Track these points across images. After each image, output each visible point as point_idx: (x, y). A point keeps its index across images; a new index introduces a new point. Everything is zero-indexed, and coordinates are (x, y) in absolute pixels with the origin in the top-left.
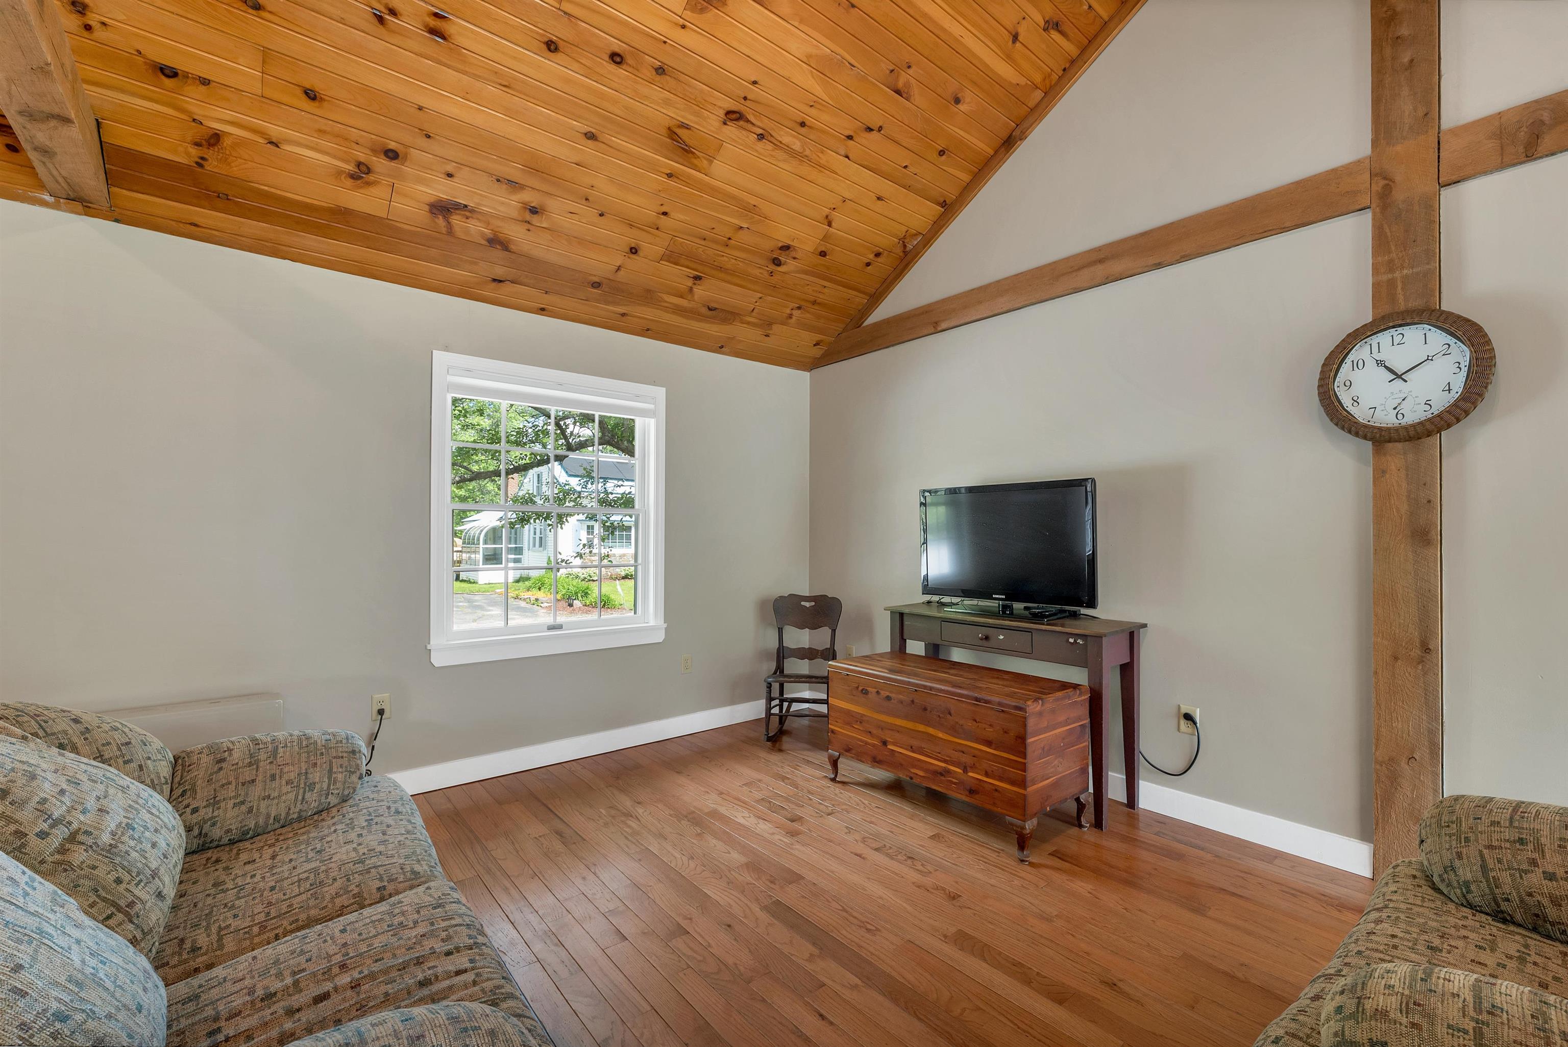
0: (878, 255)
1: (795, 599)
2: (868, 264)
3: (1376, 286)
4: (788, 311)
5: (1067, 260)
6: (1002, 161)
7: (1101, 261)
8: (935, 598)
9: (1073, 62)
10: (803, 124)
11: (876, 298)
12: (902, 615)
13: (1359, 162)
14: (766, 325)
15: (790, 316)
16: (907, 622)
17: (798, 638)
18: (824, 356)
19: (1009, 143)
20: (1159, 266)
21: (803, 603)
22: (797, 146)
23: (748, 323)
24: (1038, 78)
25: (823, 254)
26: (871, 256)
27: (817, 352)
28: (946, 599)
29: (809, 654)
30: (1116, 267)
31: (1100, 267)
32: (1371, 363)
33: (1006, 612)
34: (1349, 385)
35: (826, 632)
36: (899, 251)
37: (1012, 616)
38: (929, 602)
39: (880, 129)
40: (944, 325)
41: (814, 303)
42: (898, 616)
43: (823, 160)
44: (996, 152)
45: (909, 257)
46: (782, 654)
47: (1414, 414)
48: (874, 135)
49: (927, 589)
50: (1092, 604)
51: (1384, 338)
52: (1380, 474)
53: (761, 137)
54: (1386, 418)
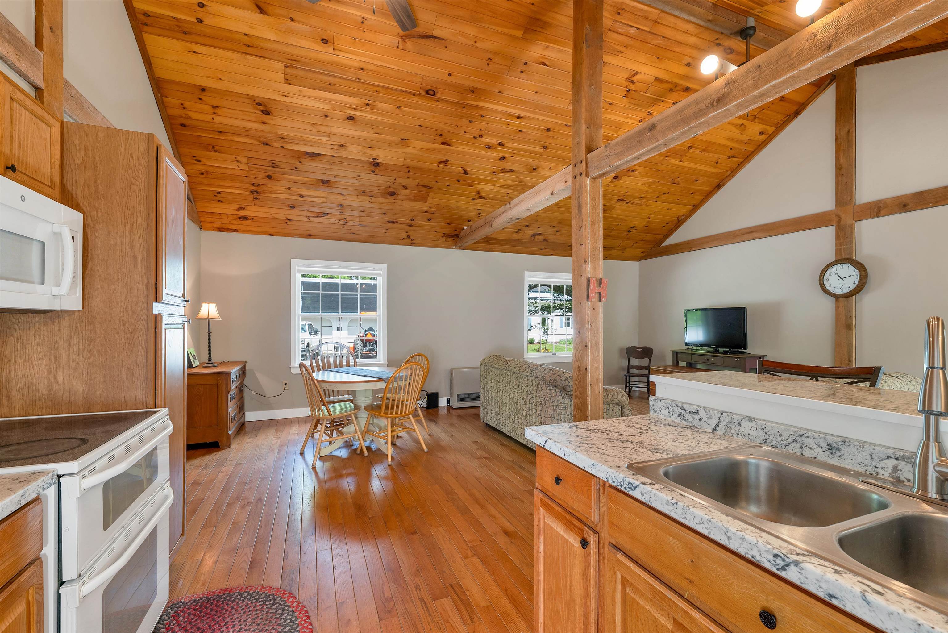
0: (667, 224)
1: (634, 348)
2: (664, 227)
3: (836, 250)
4: (632, 244)
5: (740, 230)
6: (716, 193)
7: (751, 232)
8: (690, 347)
9: (742, 162)
10: (642, 197)
11: (667, 236)
12: (677, 353)
13: (832, 211)
14: (624, 249)
15: (633, 246)
16: (679, 355)
17: (635, 362)
18: (644, 256)
19: (719, 187)
20: (771, 236)
21: (637, 350)
22: (639, 202)
23: (617, 250)
24: (728, 169)
25: (646, 227)
26: (665, 224)
27: (642, 255)
28: (695, 348)
29: (640, 368)
30: (757, 235)
31: (751, 234)
32: (834, 274)
33: (717, 351)
34: (828, 280)
35: (647, 360)
36: (676, 221)
37: (719, 353)
38: (688, 349)
39: (668, 193)
40: (693, 249)
41: (642, 240)
42: (675, 353)
43: (648, 204)
44: (714, 189)
45: (680, 223)
46: (630, 367)
47: (846, 290)
48: (666, 195)
49: (687, 344)
50: (745, 348)
51: (837, 266)
52: (837, 308)
53: (627, 203)
54: (838, 291)
